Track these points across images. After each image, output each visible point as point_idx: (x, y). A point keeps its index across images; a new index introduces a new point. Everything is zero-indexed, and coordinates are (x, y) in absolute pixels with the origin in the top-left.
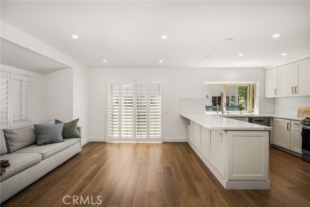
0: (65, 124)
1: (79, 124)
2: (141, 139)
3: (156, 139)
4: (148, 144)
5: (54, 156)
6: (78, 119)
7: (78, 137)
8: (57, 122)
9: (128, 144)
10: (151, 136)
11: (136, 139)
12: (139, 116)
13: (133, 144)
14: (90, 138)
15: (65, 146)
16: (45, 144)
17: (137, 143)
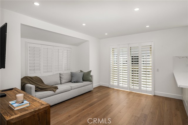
0: (84, 73)
1: (91, 74)
2: (134, 89)
3: (146, 91)
4: (139, 94)
5: (77, 89)
6: (91, 71)
7: (91, 81)
8: (81, 71)
9: (124, 91)
10: (142, 88)
11: (130, 89)
12: (133, 71)
13: (127, 92)
14: (101, 83)
15: (83, 85)
16: (75, 82)
17: (130, 92)
